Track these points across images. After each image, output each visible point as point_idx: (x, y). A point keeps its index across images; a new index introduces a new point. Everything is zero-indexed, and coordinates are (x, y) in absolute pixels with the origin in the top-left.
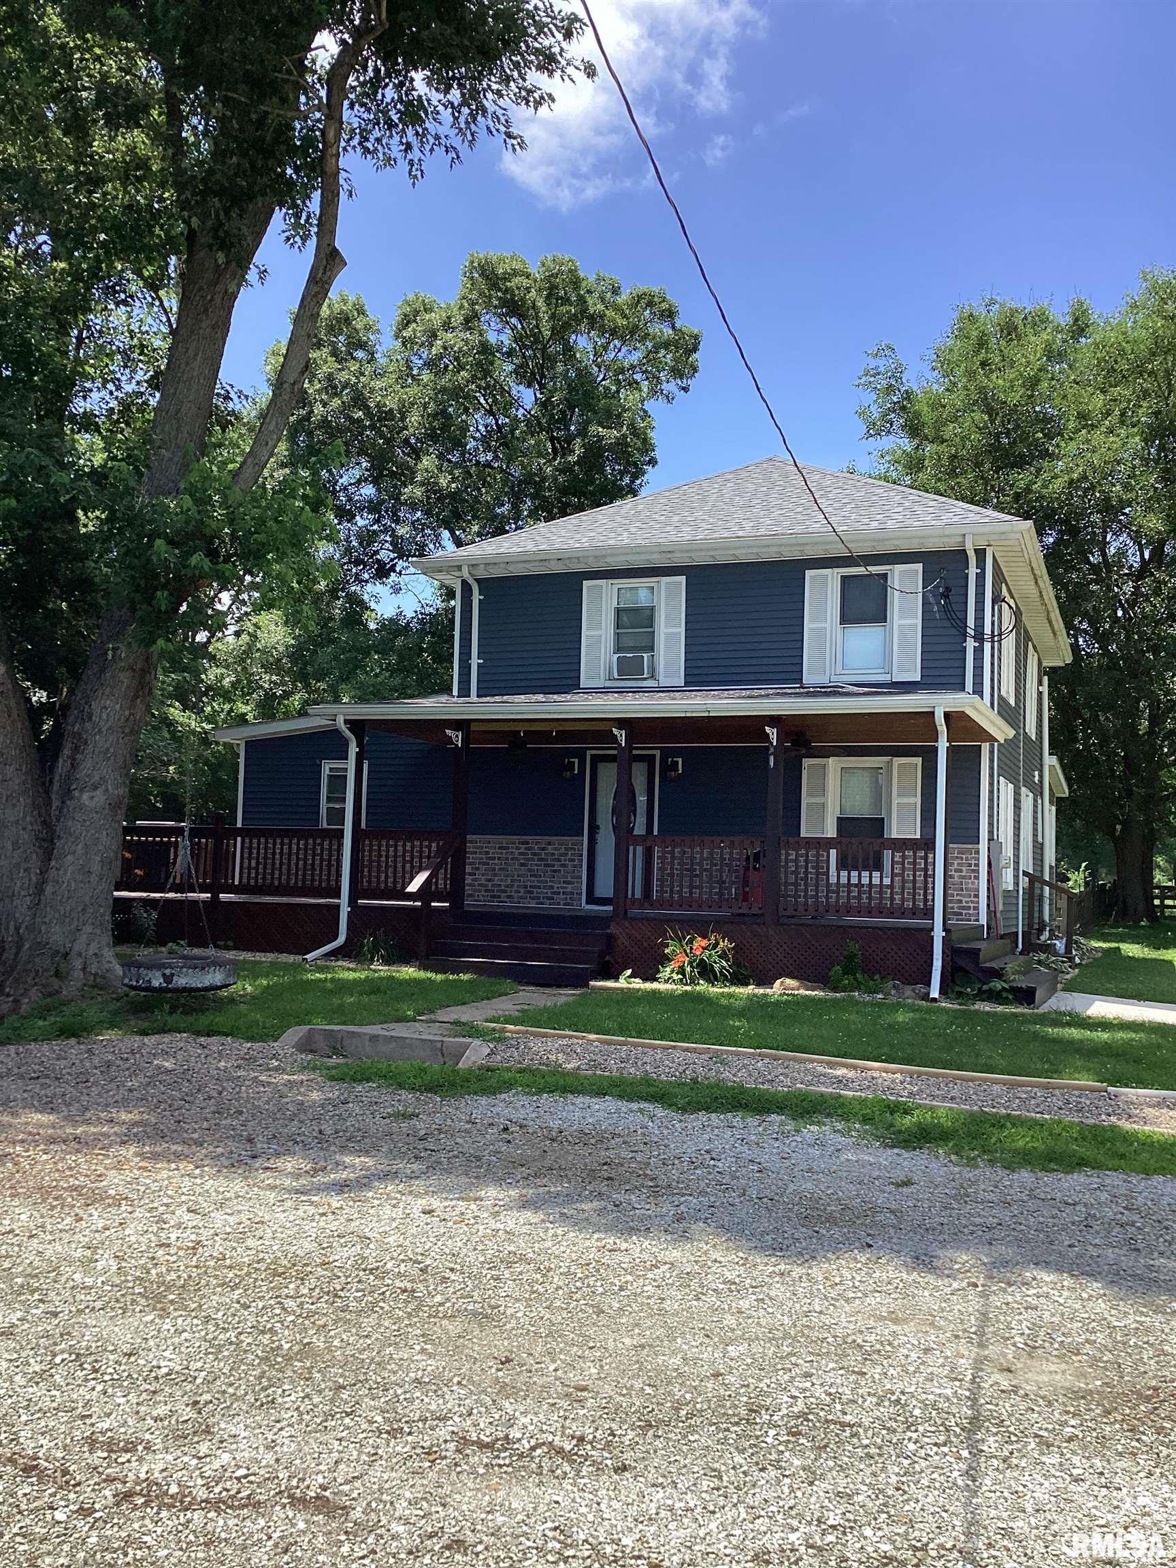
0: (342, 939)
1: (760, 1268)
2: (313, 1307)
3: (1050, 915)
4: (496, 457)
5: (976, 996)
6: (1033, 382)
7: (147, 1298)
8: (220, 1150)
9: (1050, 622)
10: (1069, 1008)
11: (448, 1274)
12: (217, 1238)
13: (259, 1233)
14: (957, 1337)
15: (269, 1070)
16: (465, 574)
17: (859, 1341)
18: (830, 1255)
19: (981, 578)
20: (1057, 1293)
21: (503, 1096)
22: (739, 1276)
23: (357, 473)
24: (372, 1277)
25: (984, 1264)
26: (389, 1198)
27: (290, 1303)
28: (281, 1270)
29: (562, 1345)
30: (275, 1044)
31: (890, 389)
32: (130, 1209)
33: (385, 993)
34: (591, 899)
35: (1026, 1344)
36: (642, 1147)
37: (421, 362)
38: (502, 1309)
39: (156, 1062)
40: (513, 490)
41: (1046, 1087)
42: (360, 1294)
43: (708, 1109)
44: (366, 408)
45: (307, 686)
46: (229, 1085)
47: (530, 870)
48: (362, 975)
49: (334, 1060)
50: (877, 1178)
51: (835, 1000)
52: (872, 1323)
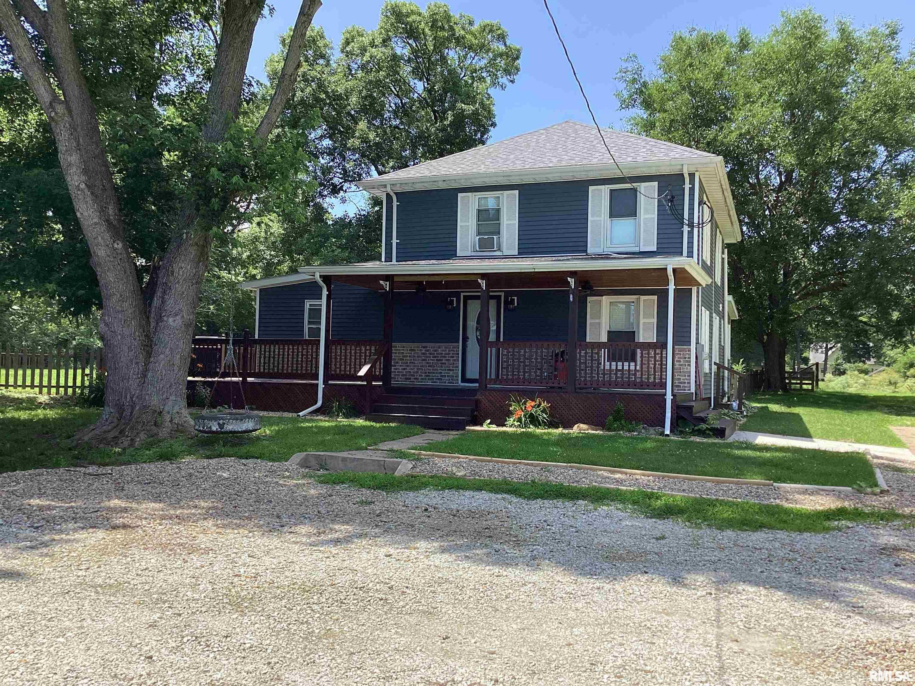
0: (319, 403)
1: (585, 585)
2: (329, 609)
3: (728, 388)
4: (402, 123)
5: (691, 433)
6: (719, 76)
7: (231, 605)
8: (261, 522)
9: (730, 216)
10: (745, 440)
11: (405, 590)
12: (268, 571)
13: (292, 568)
14: (704, 623)
15: (284, 478)
16: (389, 189)
17: (649, 625)
18: (624, 578)
19: (692, 190)
20: (758, 598)
21: (422, 491)
22: (574, 590)
23: (319, 132)
24: (361, 592)
25: (714, 582)
26: (364, 548)
27: (315, 607)
28: (307, 589)
29: (477, 629)
30: (286, 463)
31: (634, 81)
32: (215, 556)
33: (348, 434)
34: (464, 380)
35: (745, 626)
36: (506, 519)
37: (357, 66)
38: (439, 609)
39: (218, 473)
40: (412, 142)
41: (737, 483)
42: (355, 601)
43: (542, 498)
44: (326, 93)
45: (292, 258)
46: (262, 486)
47: (427, 363)
48: (333, 424)
49: (322, 472)
50: (645, 535)
51: (611, 437)
52: (654, 615)
